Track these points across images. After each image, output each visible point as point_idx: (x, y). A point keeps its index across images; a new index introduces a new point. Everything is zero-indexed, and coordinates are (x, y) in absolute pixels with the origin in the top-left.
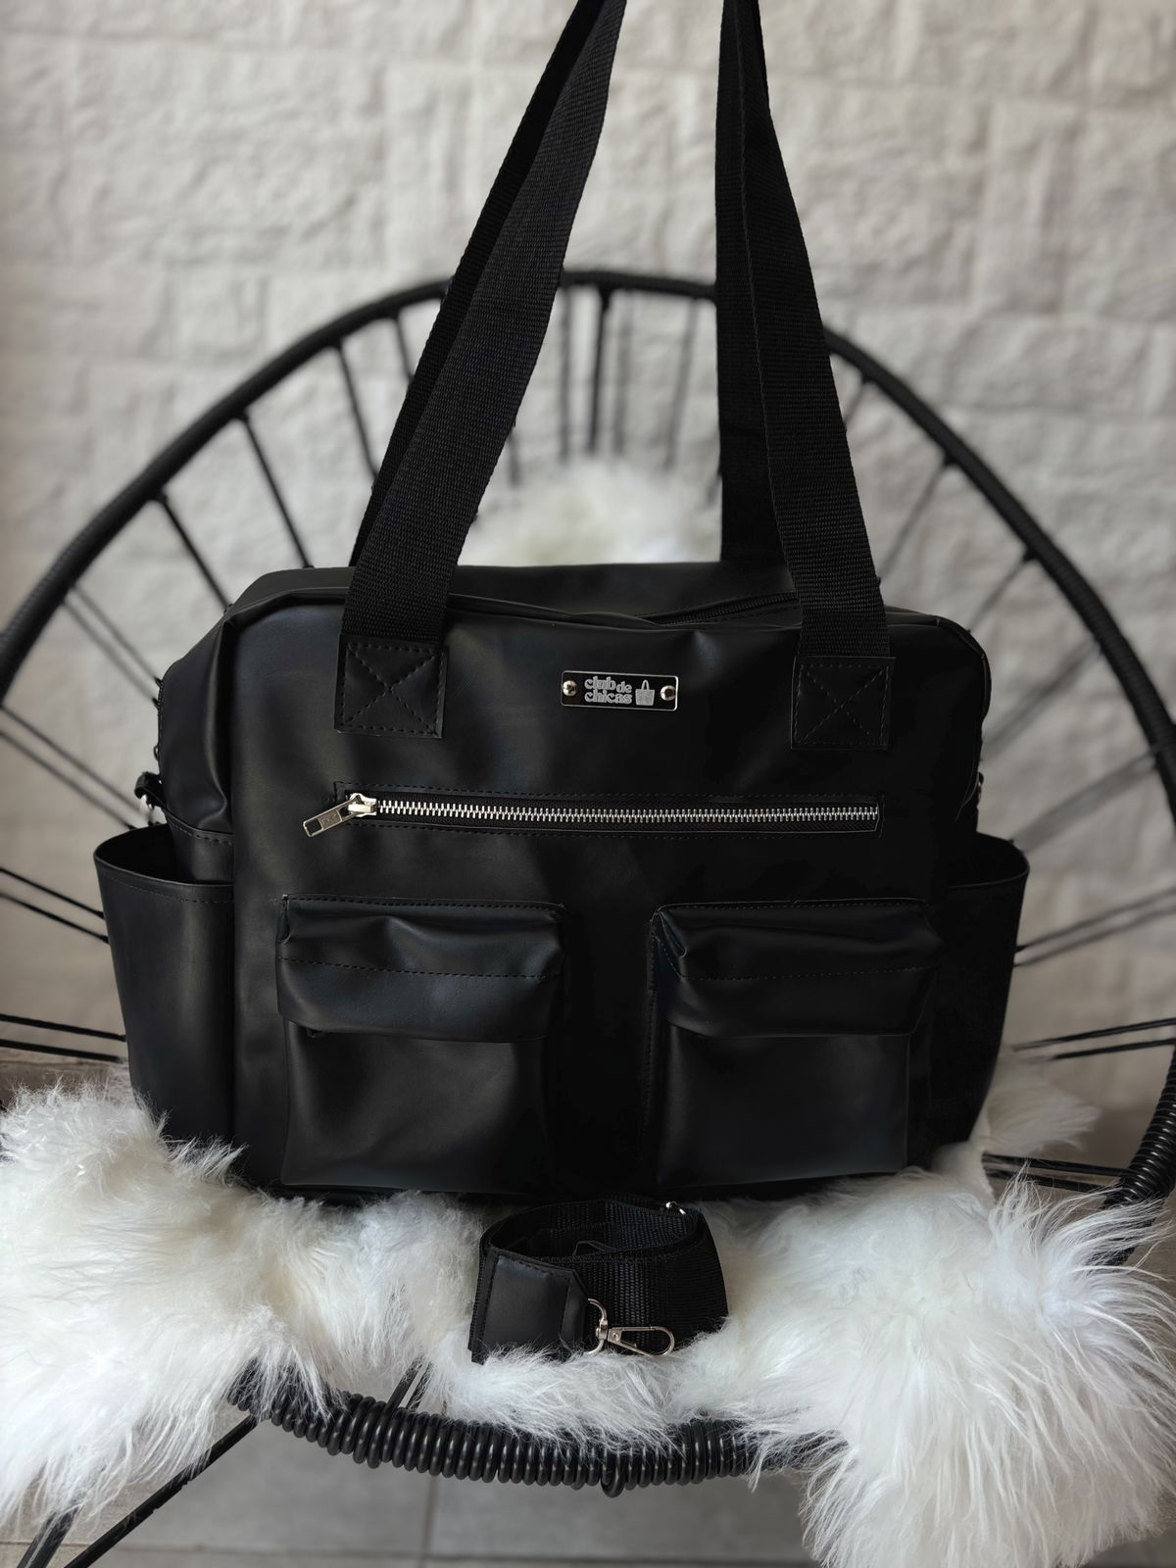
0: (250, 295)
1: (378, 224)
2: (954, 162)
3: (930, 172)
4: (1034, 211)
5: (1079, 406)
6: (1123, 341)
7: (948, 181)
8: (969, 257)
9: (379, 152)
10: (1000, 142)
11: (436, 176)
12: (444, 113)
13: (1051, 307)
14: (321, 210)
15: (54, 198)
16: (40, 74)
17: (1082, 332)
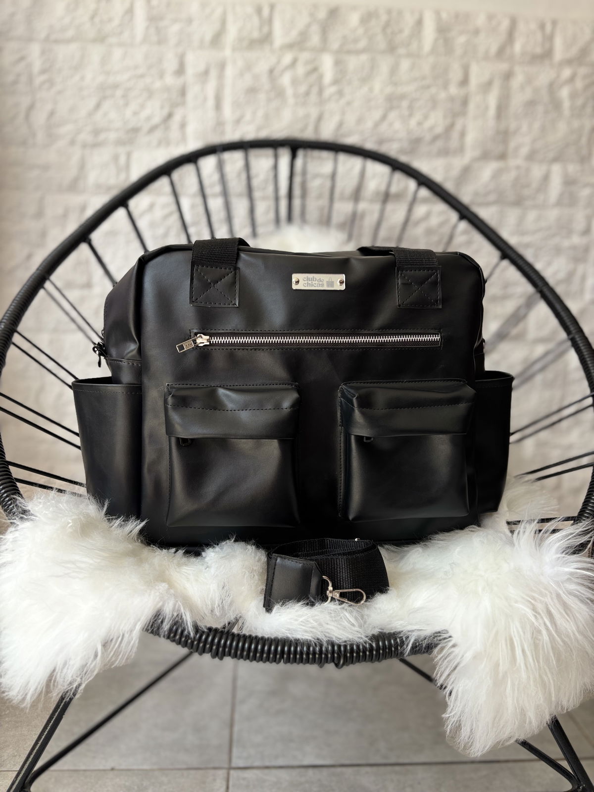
0: (122, 160)
1: (183, 125)
2: (453, 90)
3: (443, 95)
4: (492, 112)
5: (518, 202)
6: (537, 172)
7: (452, 99)
8: (463, 134)
9: (183, 92)
10: (474, 81)
11: (211, 102)
12: (213, 73)
13: (502, 157)
14: (157, 120)
15: (27, 117)
16: (22, 59)
17: (518, 168)
